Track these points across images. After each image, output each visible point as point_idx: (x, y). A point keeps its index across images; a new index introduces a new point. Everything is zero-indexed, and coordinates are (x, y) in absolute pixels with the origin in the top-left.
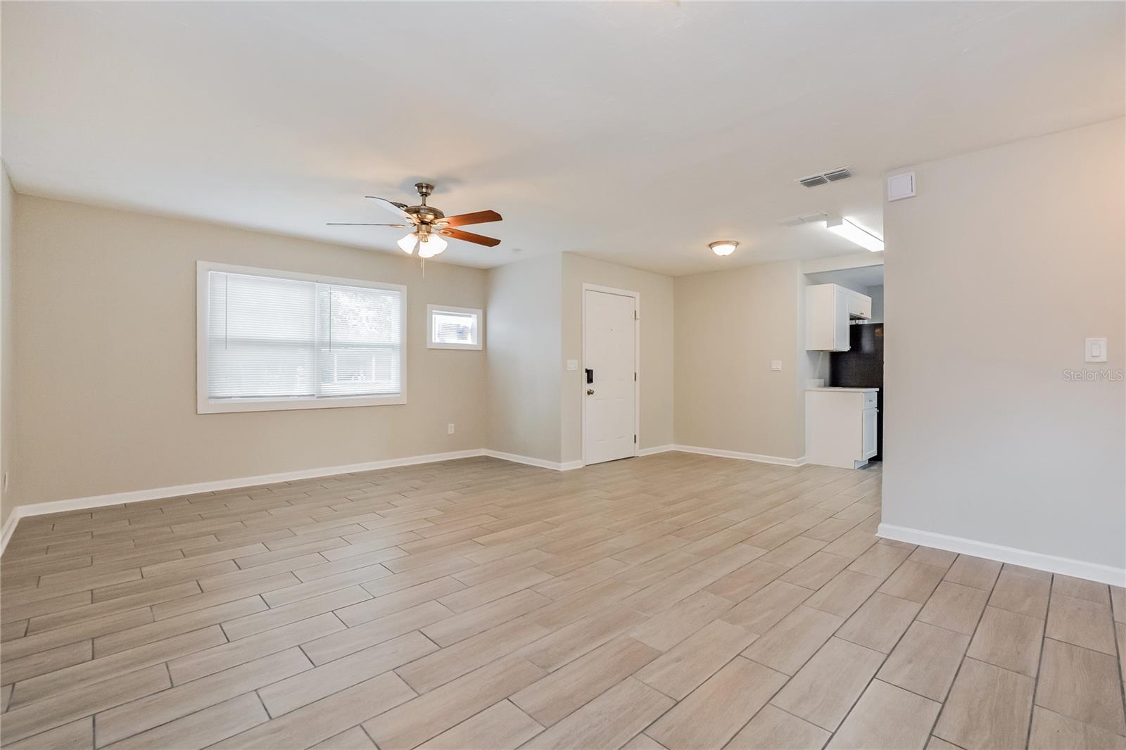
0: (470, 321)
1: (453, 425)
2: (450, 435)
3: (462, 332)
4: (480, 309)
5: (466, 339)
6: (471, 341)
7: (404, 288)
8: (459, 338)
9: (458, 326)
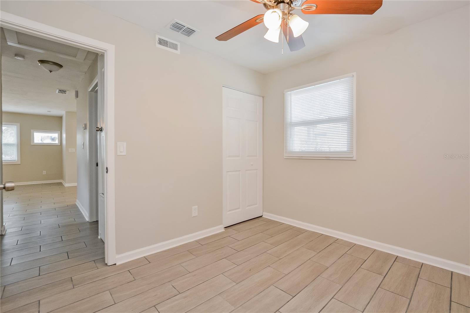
0: (56, 135)
1: (45, 171)
2: (44, 175)
3: (53, 139)
4: (60, 131)
5: (55, 141)
6: (57, 142)
7: (19, 124)
8: (52, 141)
9: (51, 137)
